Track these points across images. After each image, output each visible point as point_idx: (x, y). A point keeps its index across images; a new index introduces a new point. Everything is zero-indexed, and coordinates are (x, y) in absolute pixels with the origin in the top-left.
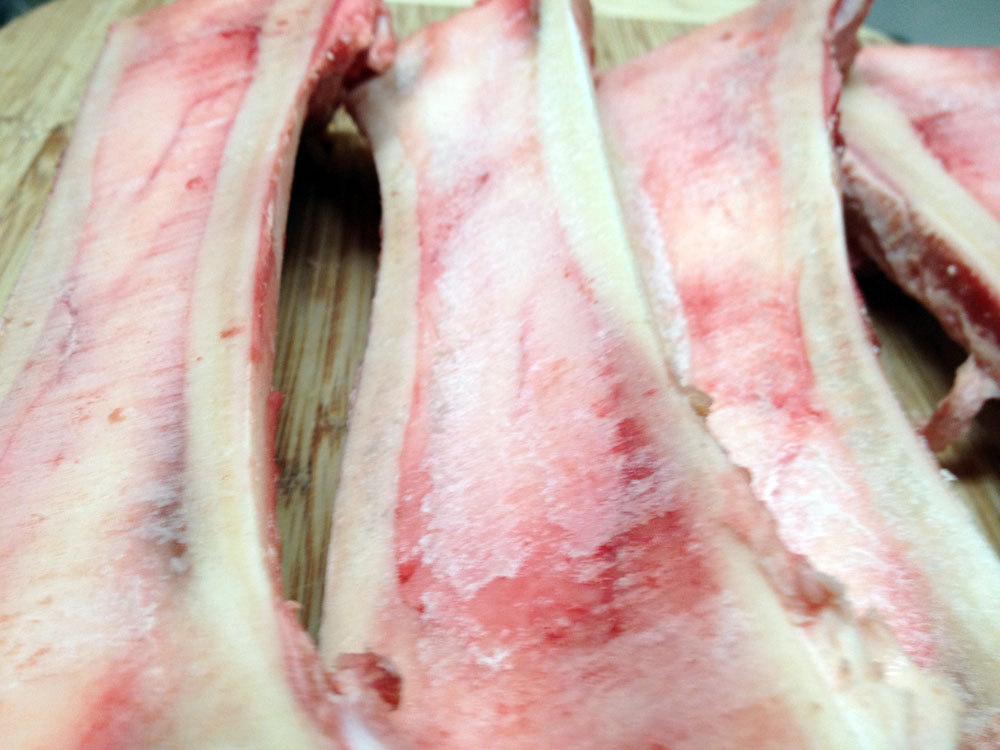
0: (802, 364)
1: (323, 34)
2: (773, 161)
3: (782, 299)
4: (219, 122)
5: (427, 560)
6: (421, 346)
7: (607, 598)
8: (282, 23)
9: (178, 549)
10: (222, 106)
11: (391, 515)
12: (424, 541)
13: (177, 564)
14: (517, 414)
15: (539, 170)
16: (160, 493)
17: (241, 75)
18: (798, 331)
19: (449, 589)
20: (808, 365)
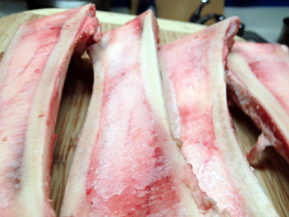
0: (212, 133)
1: (79, 30)
2: (207, 73)
3: (208, 113)
4: (47, 53)
5: (95, 188)
6: (100, 122)
7: (147, 202)
8: (68, 26)
9: (18, 181)
10: (48, 49)
11: (86, 174)
12: (95, 182)
13: (17, 186)
14: (126, 144)
15: (139, 72)
16: (14, 164)
17: (55, 40)
18: (212, 123)
19: (101, 198)
20: (214, 134)
